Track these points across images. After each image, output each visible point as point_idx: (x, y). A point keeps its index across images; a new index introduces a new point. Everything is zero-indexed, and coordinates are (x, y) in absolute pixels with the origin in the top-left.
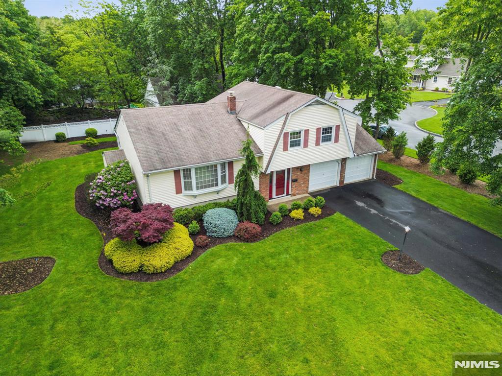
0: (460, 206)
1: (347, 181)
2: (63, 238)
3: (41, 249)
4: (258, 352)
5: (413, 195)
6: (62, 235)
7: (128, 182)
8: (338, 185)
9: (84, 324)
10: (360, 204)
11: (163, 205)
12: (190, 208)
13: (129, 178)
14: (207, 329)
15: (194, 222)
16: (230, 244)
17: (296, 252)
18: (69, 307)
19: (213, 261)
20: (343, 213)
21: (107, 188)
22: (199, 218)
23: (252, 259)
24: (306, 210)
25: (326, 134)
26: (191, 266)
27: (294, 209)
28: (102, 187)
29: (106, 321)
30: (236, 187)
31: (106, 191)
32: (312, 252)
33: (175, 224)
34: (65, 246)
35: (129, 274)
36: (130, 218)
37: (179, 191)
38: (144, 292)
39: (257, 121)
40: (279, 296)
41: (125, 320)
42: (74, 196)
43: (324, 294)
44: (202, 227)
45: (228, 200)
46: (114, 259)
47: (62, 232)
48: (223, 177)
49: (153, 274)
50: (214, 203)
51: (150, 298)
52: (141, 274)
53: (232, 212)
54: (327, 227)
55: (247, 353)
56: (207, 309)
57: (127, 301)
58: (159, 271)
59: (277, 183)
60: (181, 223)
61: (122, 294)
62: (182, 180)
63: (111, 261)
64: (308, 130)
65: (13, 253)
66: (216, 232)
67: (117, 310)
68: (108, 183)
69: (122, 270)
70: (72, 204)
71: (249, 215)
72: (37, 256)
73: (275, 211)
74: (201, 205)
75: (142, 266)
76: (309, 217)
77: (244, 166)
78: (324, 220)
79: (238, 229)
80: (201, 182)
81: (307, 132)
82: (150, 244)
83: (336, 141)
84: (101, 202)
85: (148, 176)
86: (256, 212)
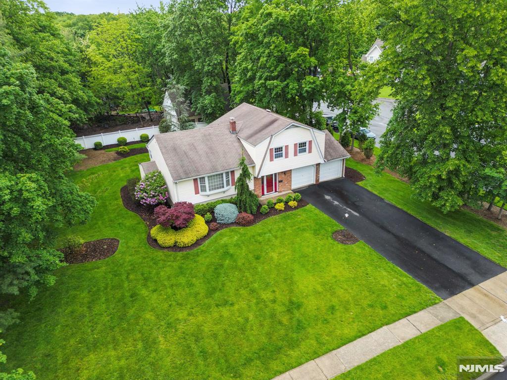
0: (400, 197)
1: (321, 180)
2: (120, 226)
3: (107, 233)
4: (247, 288)
5: (369, 190)
6: (119, 224)
7: (162, 186)
8: (315, 183)
9: (146, 275)
10: (327, 197)
11: (187, 203)
12: (205, 204)
13: (162, 184)
14: (217, 277)
15: (208, 214)
16: (233, 228)
17: (276, 232)
18: (134, 267)
19: (221, 239)
20: (313, 204)
21: (148, 191)
22: (211, 210)
23: (246, 237)
24: (286, 203)
25: (302, 147)
26: (207, 242)
27: (278, 202)
28: (144, 191)
29: (158, 274)
30: (236, 189)
31: (147, 193)
32: (287, 232)
33: (196, 215)
34: (123, 231)
35: (169, 248)
36: (167, 212)
37: (197, 192)
38: (178, 258)
39: (251, 140)
40: (262, 258)
41: (169, 273)
42: (120, 196)
43: (290, 257)
44: (213, 216)
45: (232, 198)
46: (158, 238)
47: (118, 222)
48: (228, 182)
49: (183, 247)
50: (222, 200)
51: (182, 261)
52: (175, 247)
53: (234, 206)
54: (300, 215)
55: (240, 288)
56: (218, 267)
57: (169, 263)
58: (187, 245)
59: (267, 183)
60: (199, 214)
61: (166, 259)
62: (199, 185)
63: (156, 240)
64: (288, 146)
65: (90, 236)
66: (223, 220)
67: (163, 268)
68: (148, 188)
69: (164, 245)
70: (120, 202)
71: (245, 208)
72: (106, 238)
73: (264, 205)
74: (213, 201)
75: (176, 242)
76: (288, 208)
77: (241, 174)
78: (299, 210)
79: (238, 218)
80: (212, 186)
81: (287, 147)
82: (180, 228)
83: (310, 152)
84: (144, 201)
85: (176, 183)
86: (251, 206)
